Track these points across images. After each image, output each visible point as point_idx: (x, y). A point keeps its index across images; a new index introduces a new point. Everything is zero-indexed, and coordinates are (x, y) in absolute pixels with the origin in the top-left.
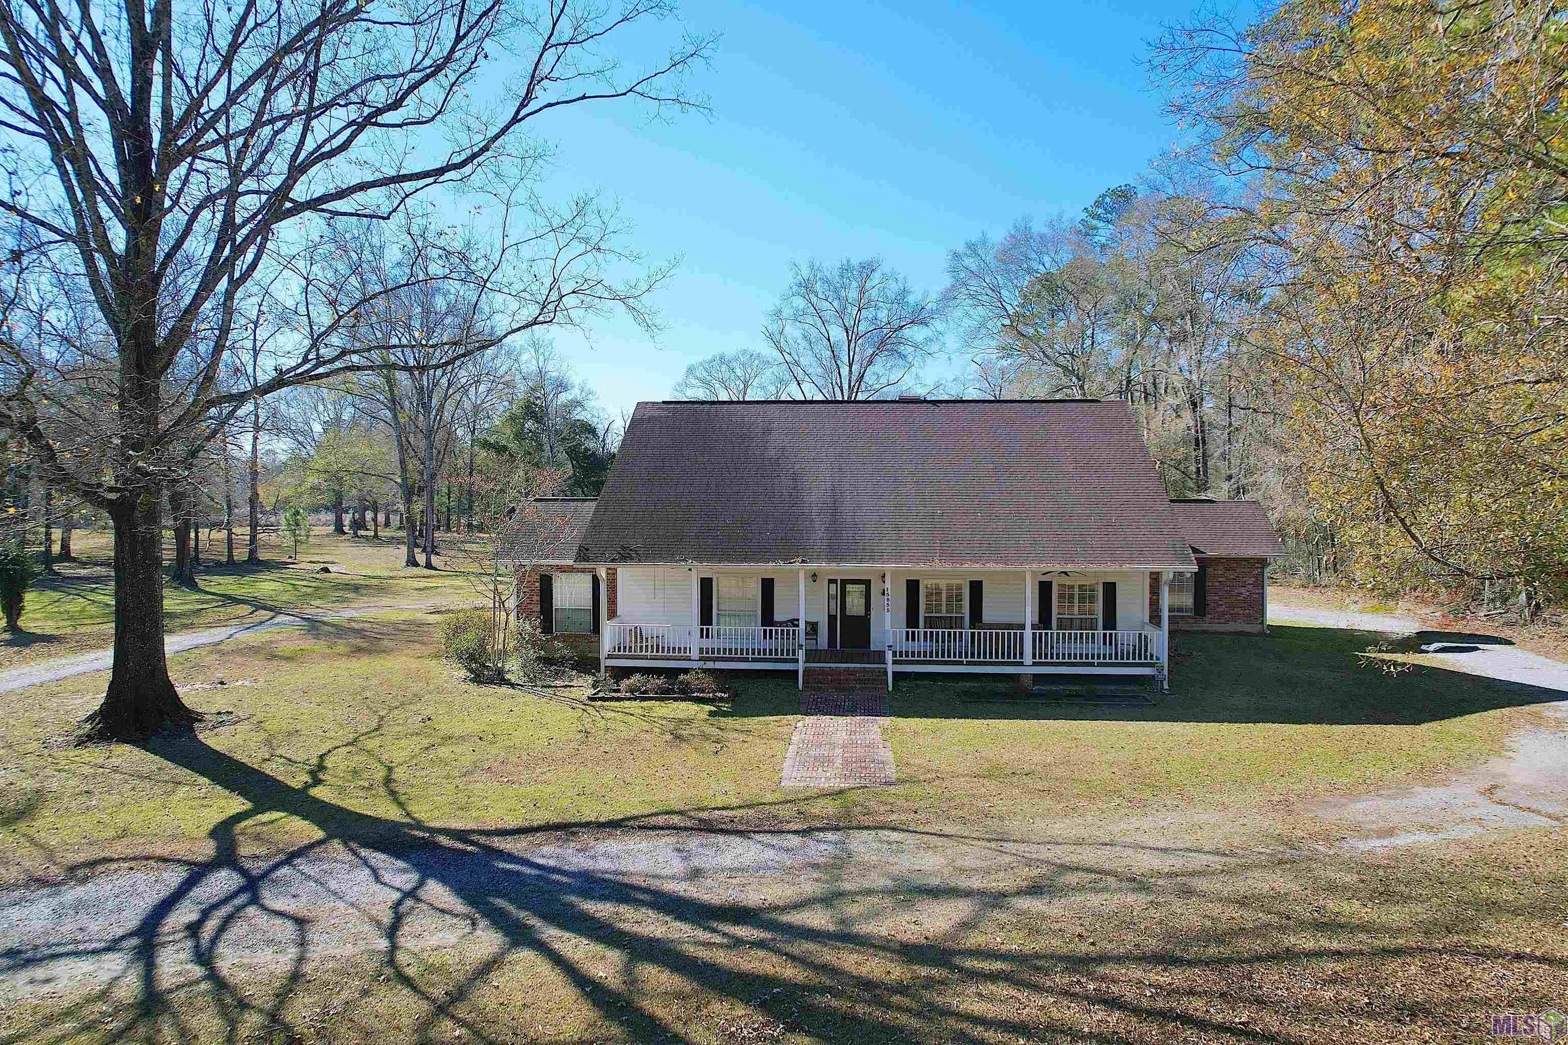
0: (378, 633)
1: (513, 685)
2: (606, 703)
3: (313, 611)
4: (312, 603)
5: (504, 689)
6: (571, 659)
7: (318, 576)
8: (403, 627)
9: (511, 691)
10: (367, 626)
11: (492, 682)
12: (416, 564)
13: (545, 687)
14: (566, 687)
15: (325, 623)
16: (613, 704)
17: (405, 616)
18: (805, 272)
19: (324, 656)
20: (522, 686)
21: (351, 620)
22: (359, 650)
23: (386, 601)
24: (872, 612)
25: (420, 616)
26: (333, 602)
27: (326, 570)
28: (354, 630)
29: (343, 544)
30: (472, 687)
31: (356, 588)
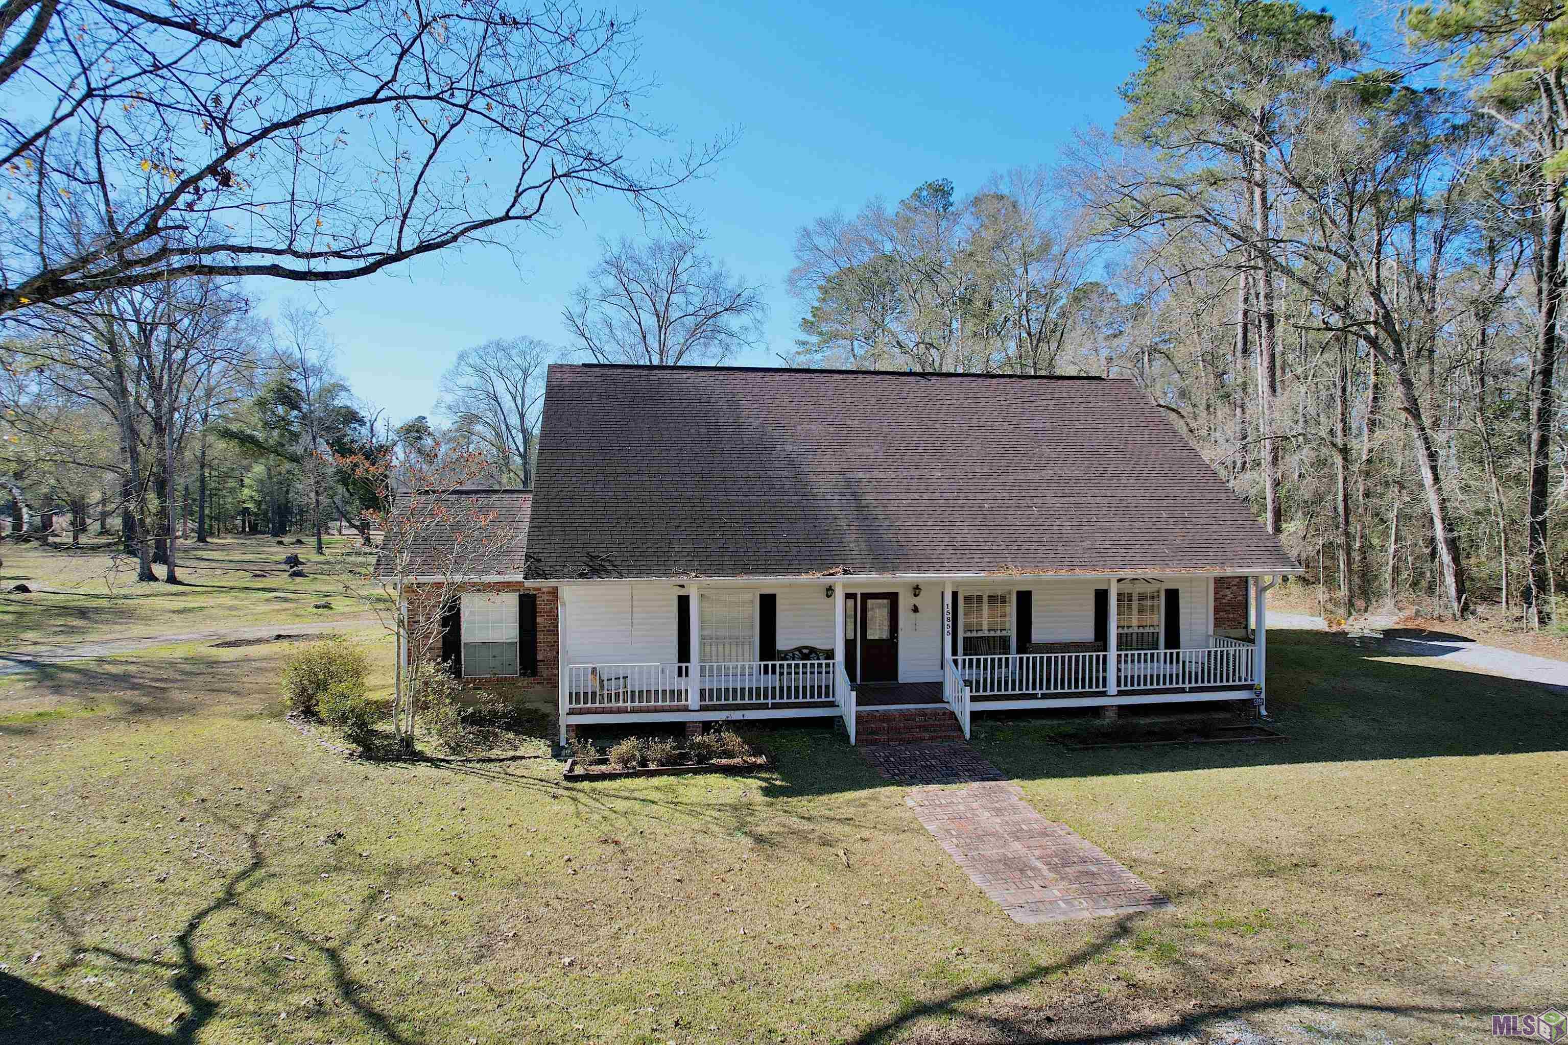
0: (158, 680)
1: (434, 762)
2: (598, 785)
3: (31, 649)
4: (22, 636)
5: (422, 770)
6: (504, 715)
7: (12, 597)
8: (188, 668)
9: (434, 772)
10: (132, 669)
11: (398, 759)
12: (152, 578)
13: (484, 761)
14: (514, 758)
15: (64, 668)
16: (607, 784)
17: (180, 652)
18: (616, 249)
19: (86, 724)
20: (448, 762)
21: (101, 660)
22: (139, 710)
23: (138, 630)
24: (901, 634)
25: (204, 650)
26: (55, 633)
27: (24, 589)
28: (115, 678)
29: (30, 554)
30: (369, 768)
31: (82, 613)
